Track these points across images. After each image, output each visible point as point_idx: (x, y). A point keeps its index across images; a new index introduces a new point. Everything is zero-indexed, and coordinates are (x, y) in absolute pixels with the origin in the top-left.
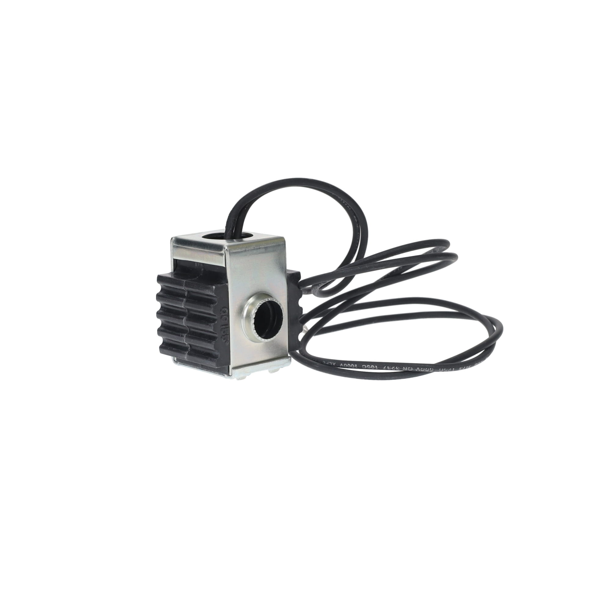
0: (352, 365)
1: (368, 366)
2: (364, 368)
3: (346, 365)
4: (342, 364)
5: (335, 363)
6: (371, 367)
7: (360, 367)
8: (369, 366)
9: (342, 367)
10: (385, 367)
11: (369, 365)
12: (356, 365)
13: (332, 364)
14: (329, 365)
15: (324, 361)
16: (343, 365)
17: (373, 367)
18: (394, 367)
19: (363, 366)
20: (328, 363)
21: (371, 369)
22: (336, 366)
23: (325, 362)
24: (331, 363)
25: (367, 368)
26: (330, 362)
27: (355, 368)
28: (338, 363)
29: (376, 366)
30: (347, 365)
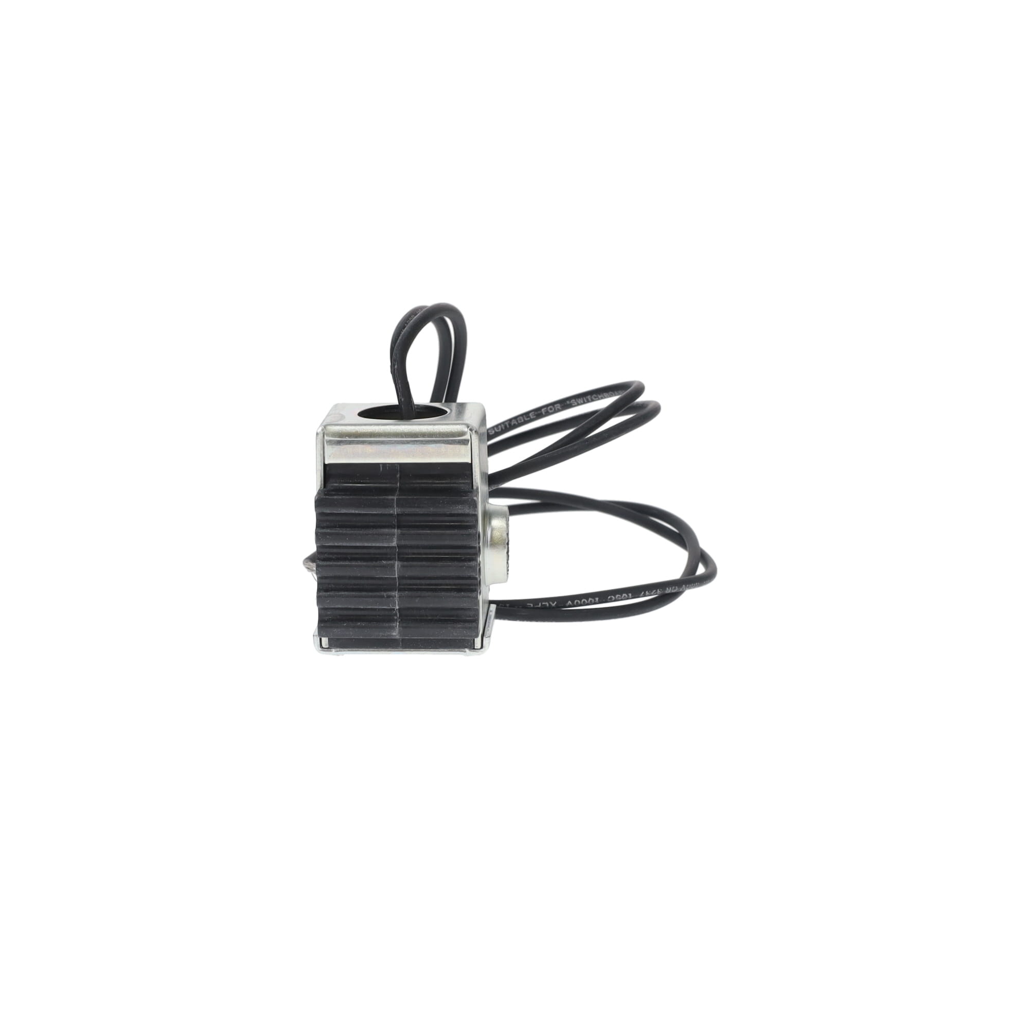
0: (590, 599)
1: (617, 596)
2: (611, 601)
3: (579, 601)
4: (570, 602)
5: (556, 603)
6: (623, 596)
7: (604, 601)
8: (620, 596)
9: (570, 606)
10: (643, 593)
11: (619, 594)
12: (597, 599)
13: (550, 604)
14: (544, 608)
15: (529, 603)
16: (573, 602)
17: (625, 596)
18: (655, 591)
19: (609, 597)
20: (540, 604)
21: (622, 600)
22: (557, 606)
23: (532, 605)
24: (546, 605)
25: (615, 601)
26: (544, 603)
27: (595, 603)
28: (562, 601)
29: (630, 595)
30: (581, 601)
